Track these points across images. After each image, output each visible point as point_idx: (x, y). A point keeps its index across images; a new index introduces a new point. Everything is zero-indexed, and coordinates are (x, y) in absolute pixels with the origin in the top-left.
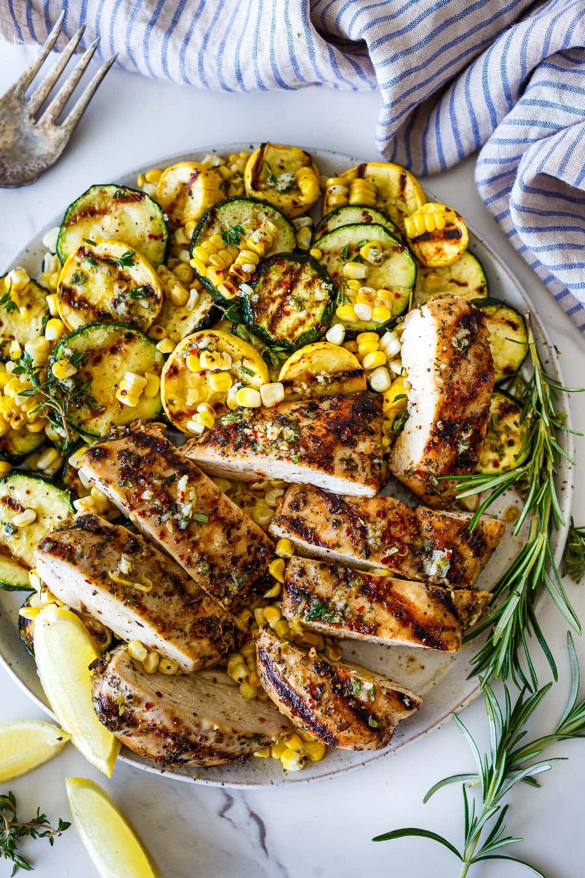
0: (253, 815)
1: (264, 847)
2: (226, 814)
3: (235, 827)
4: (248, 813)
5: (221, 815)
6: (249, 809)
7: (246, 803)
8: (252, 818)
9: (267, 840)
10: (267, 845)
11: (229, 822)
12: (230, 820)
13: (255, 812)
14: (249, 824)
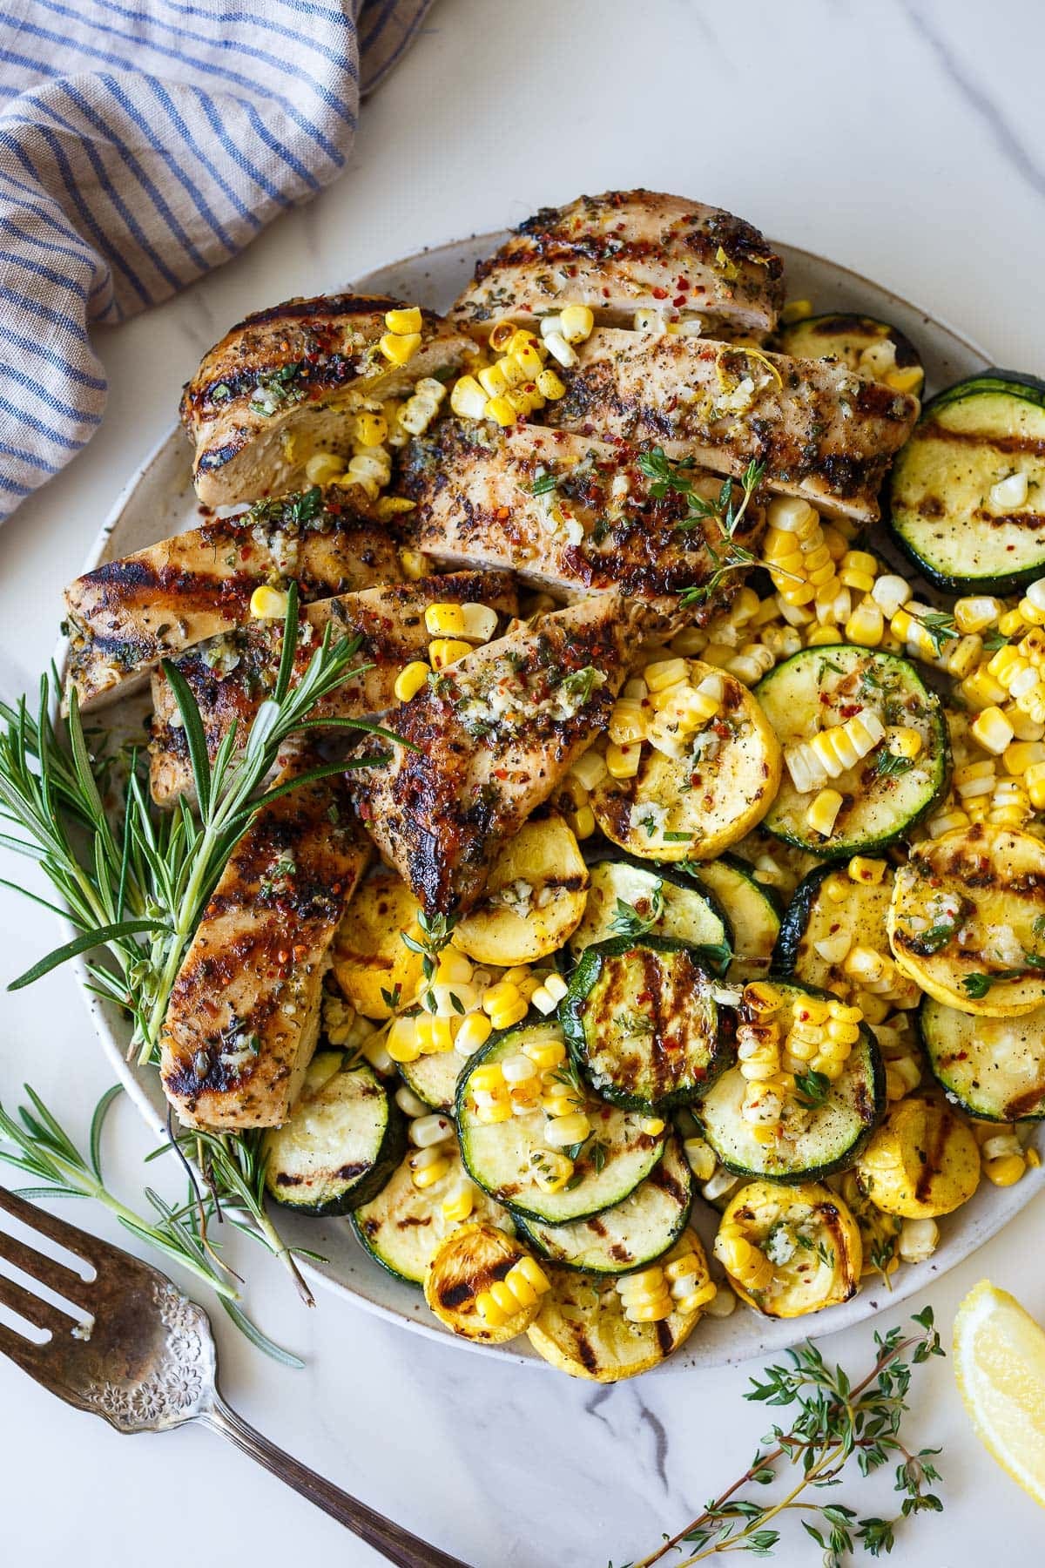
0: (646, 1414)
1: (662, 1475)
2: (599, 1409)
3: (613, 1433)
4: (638, 1409)
5: (590, 1409)
6: (640, 1403)
7: (636, 1393)
8: (645, 1420)
9: (668, 1460)
10: (667, 1470)
11: (603, 1424)
12: (604, 1420)
13: (651, 1410)
14: (638, 1430)
